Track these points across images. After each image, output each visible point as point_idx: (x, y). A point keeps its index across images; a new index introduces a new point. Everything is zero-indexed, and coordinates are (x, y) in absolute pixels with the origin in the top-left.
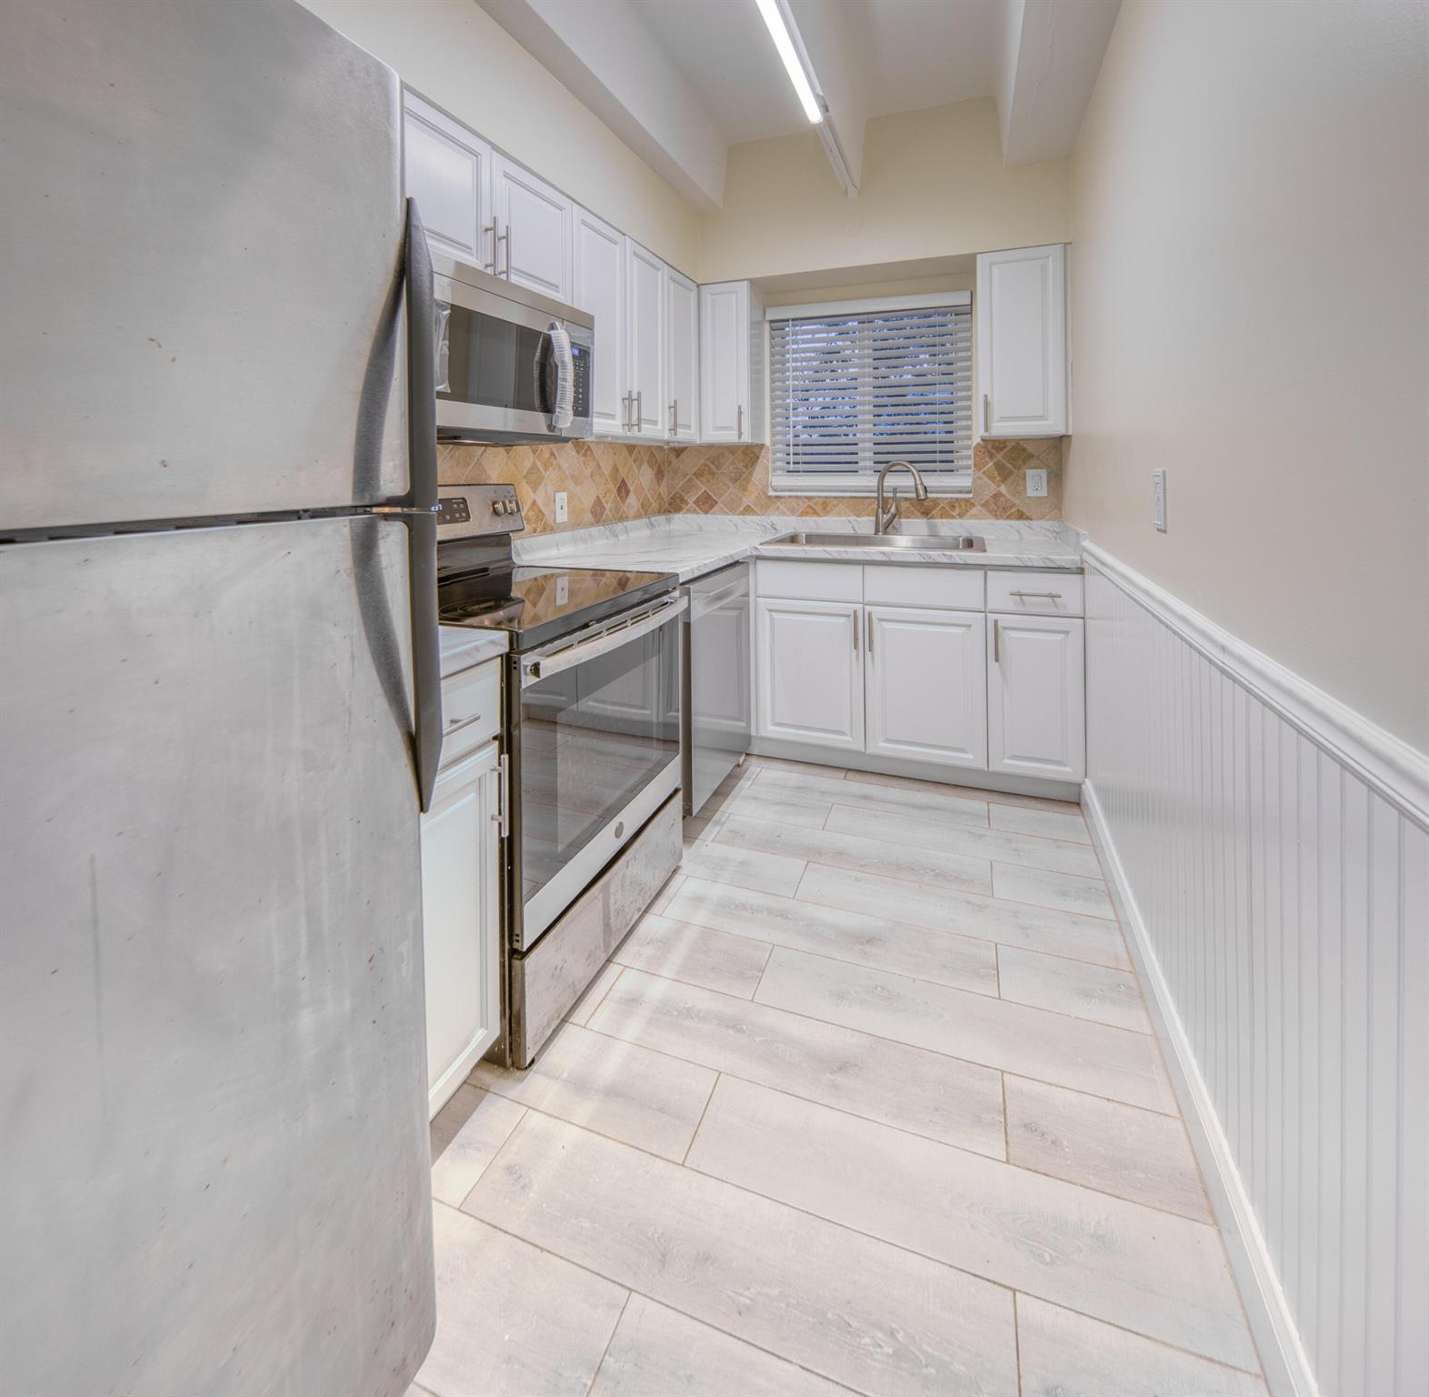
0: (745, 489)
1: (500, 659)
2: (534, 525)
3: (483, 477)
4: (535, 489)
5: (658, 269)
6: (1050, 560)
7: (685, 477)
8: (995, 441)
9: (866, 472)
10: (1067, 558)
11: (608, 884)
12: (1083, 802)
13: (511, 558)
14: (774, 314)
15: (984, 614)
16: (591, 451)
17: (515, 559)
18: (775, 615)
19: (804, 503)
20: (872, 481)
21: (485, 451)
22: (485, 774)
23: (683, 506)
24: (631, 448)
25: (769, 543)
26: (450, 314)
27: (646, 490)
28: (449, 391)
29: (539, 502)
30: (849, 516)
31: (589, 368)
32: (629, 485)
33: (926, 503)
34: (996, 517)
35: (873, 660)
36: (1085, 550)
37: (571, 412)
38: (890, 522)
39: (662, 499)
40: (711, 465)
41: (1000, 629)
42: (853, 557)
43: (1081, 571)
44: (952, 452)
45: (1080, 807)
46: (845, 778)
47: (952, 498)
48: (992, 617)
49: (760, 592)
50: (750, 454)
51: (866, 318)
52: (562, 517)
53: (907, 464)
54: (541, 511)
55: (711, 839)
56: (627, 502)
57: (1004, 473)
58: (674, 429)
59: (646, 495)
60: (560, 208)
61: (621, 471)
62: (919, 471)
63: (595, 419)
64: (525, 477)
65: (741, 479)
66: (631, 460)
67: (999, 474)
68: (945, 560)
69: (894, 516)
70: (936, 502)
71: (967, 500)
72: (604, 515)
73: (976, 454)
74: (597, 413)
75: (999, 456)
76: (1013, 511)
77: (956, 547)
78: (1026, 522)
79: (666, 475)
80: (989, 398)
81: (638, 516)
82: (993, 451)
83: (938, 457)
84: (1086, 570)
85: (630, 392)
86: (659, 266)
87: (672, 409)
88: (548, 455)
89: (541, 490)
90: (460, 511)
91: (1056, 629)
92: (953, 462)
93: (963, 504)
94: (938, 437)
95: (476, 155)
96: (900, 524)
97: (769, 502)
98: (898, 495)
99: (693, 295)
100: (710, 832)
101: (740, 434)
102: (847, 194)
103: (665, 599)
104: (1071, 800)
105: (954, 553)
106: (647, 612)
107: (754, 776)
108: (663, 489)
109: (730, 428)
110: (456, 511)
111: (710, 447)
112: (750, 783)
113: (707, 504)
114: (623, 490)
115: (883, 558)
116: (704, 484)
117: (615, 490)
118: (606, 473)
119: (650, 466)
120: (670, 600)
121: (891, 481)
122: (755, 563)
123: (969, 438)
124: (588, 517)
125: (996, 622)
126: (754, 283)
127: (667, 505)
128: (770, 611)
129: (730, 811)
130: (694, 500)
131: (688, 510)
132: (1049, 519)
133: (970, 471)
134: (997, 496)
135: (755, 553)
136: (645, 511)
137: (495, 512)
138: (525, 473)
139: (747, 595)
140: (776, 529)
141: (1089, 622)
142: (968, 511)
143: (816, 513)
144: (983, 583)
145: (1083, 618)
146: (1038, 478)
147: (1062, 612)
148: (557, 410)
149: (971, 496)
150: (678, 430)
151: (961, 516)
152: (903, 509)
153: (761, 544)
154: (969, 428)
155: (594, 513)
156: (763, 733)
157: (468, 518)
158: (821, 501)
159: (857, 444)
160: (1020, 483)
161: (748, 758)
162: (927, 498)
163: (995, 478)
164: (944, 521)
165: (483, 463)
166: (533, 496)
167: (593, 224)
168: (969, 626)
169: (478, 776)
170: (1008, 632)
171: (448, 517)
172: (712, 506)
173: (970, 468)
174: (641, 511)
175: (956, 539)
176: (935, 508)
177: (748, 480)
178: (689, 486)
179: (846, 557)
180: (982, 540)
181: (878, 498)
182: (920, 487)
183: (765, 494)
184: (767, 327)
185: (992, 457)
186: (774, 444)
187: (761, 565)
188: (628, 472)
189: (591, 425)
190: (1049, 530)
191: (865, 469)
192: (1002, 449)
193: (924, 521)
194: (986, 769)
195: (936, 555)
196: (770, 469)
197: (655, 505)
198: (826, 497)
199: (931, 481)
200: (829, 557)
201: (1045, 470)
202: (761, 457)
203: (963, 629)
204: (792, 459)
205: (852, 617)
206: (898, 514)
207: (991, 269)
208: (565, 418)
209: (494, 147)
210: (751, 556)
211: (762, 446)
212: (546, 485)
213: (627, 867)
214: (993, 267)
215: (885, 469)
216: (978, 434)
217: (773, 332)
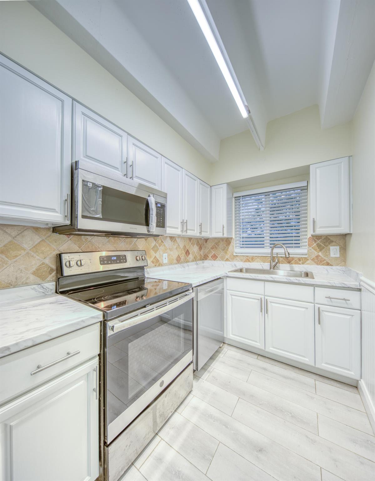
0: (226, 253)
1: (100, 323)
2: (155, 264)
3: (137, 248)
4: (156, 253)
5: (195, 180)
6: (344, 284)
7: (208, 249)
8: (317, 236)
9: (267, 248)
10: (353, 283)
11: (156, 405)
12: (358, 387)
13: (144, 275)
14: (236, 195)
15: (313, 304)
16: (176, 241)
17: (146, 275)
18: (233, 297)
19: (245, 258)
20: (269, 250)
21: (137, 240)
22: (90, 372)
23: (208, 258)
24: (190, 239)
25: (231, 271)
26: (102, 189)
27: (196, 253)
28: (101, 217)
29: (157, 257)
30: (261, 262)
31: (165, 211)
32: (190, 251)
33: (289, 259)
34: (317, 264)
35: (268, 316)
36: (361, 280)
37: (155, 226)
38: (275, 265)
39: (201, 256)
40: (216, 245)
41: (320, 311)
42: (261, 278)
43: (360, 290)
44: (299, 240)
45: (358, 389)
46: (257, 358)
47: (299, 257)
48: (317, 306)
49: (228, 288)
50: (228, 241)
51: (267, 194)
52: (165, 261)
53: (282, 245)
54: (158, 259)
55: (205, 379)
56: (189, 257)
57: (320, 248)
58: (200, 233)
59: (196, 254)
60: (157, 158)
61: (187, 247)
62: (286, 247)
63: (167, 229)
64: (152, 249)
65: (225, 250)
66: (190, 244)
67: (319, 248)
68: (297, 282)
69: (277, 263)
70: (293, 258)
71: (305, 258)
72: (181, 261)
73: (309, 241)
74: (168, 226)
75: (318, 242)
76: (324, 262)
77: (301, 276)
78: (330, 267)
79: (203, 248)
80: (315, 219)
81: (193, 261)
82: (316, 240)
83: (294, 242)
84: (362, 290)
85: (183, 220)
86: (196, 179)
87: (200, 226)
88: (161, 242)
89: (158, 253)
90: (123, 259)
91: (348, 314)
92: (299, 244)
93: (303, 259)
94: (294, 235)
95: (121, 136)
96: (279, 266)
97: (234, 257)
98: (278, 255)
99: (209, 189)
100: (206, 376)
101: (223, 234)
102: (260, 149)
103: (187, 293)
104: (354, 386)
105: (300, 279)
106: (177, 299)
107: (225, 353)
108: (202, 253)
109: (220, 232)
110: (121, 259)
111: (216, 238)
112: (223, 355)
113: (215, 257)
114: (187, 253)
115: (272, 279)
116: (214, 251)
117: (185, 253)
118: (182, 247)
119: (197, 246)
120: (188, 294)
121: (276, 250)
122: (226, 278)
123: (306, 235)
124: (175, 261)
125: (319, 308)
126: (229, 184)
127: (203, 258)
128: (231, 295)
129: (214, 367)
130: (211, 256)
131: (209, 259)
132: (341, 266)
133: (306, 247)
134: (318, 256)
135: (226, 275)
136: (195, 259)
137: (137, 260)
138: (152, 247)
139: (223, 289)
140: (236, 266)
141: (363, 312)
142: (305, 262)
143: (249, 261)
144: (313, 292)
145: (361, 310)
146: (336, 250)
147: (350, 307)
148: (150, 225)
149: (307, 256)
150: (202, 233)
151: (303, 263)
152: (280, 261)
153: (229, 272)
154: (306, 231)
155: (177, 260)
156: (228, 337)
157: (126, 262)
158: (251, 257)
159: (264, 237)
160: (327, 252)
161: (224, 344)
162: (290, 257)
163: (317, 250)
164: (296, 265)
165: (137, 244)
166: (155, 255)
167: (171, 164)
168: (307, 308)
169: (88, 372)
170: (325, 312)
171: (118, 261)
172: (216, 258)
173: (306, 246)
174: (194, 259)
175: (301, 272)
176: (292, 260)
177: (227, 250)
178: (210, 252)
179: (258, 278)
180: (312, 273)
181: (271, 256)
182: (286, 253)
183: (233, 254)
184: (234, 199)
185: (315, 241)
186: (236, 237)
187: (228, 279)
188: (190, 247)
189: (166, 231)
190: (341, 270)
191: (266, 246)
192: (319, 239)
193: (288, 265)
194: (314, 366)
195: (293, 279)
196: (234, 246)
197: (199, 257)
198: (253, 256)
199: (291, 251)
200: (252, 278)
201: (338, 247)
202: (231, 243)
203: (305, 309)
204: (241, 243)
205: (260, 300)
206: (278, 262)
207: (316, 170)
208: (154, 228)
209: (129, 134)
210: (224, 276)
211: (232, 238)
212: (160, 251)
213: (166, 397)
214: (317, 169)
215: (274, 246)
216: (310, 233)
217: (236, 201)
